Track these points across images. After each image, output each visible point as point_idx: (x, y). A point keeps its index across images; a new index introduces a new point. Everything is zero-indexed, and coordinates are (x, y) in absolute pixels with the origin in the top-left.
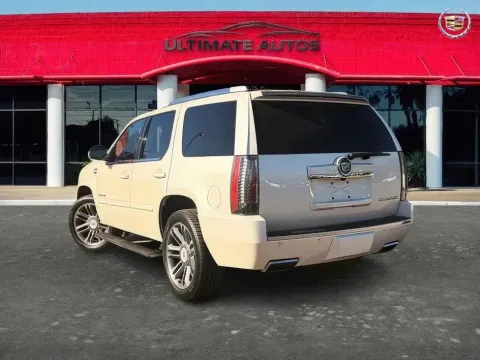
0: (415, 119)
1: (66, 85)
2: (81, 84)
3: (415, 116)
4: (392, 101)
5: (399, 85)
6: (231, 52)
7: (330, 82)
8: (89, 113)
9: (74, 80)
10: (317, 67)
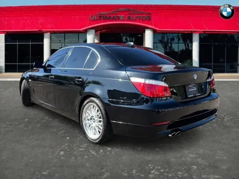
0: (188, 47)
1: (51, 33)
2: (56, 33)
3: (188, 46)
4: (179, 40)
5: (182, 33)
6: (116, 20)
7: (155, 32)
8: (60, 44)
9: (54, 31)
10: (150, 26)
